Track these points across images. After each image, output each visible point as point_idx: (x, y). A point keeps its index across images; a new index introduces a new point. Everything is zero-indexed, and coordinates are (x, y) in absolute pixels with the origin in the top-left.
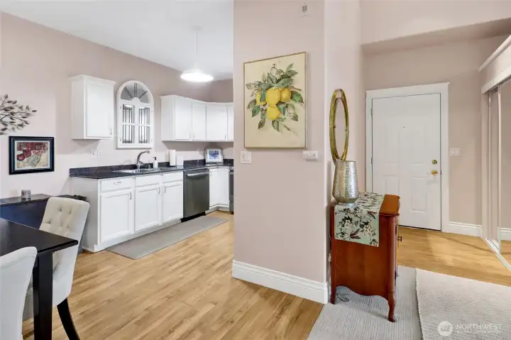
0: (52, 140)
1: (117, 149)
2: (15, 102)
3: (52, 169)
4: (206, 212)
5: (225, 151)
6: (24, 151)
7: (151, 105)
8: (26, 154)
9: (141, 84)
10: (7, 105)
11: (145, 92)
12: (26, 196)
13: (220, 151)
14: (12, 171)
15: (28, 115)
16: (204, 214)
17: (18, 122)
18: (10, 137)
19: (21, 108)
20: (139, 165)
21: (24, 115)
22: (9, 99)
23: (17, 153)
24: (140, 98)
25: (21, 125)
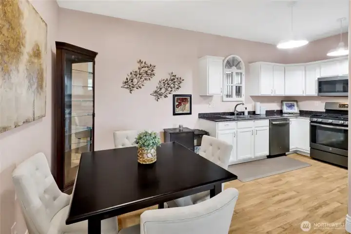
0: (190, 96)
1: (223, 101)
2: (175, 76)
3: (190, 113)
4: (287, 153)
5: (300, 103)
6: (179, 102)
7: (243, 71)
8: (180, 104)
9: (237, 57)
10: (172, 78)
11: (239, 62)
12: (181, 129)
13: (295, 103)
14: (175, 114)
15: (181, 82)
16: (284, 155)
17: (177, 87)
18: (174, 95)
19: (178, 79)
20: (236, 112)
21: (179, 82)
22: (173, 75)
23: (177, 103)
24: (236, 66)
25: (178, 88)
